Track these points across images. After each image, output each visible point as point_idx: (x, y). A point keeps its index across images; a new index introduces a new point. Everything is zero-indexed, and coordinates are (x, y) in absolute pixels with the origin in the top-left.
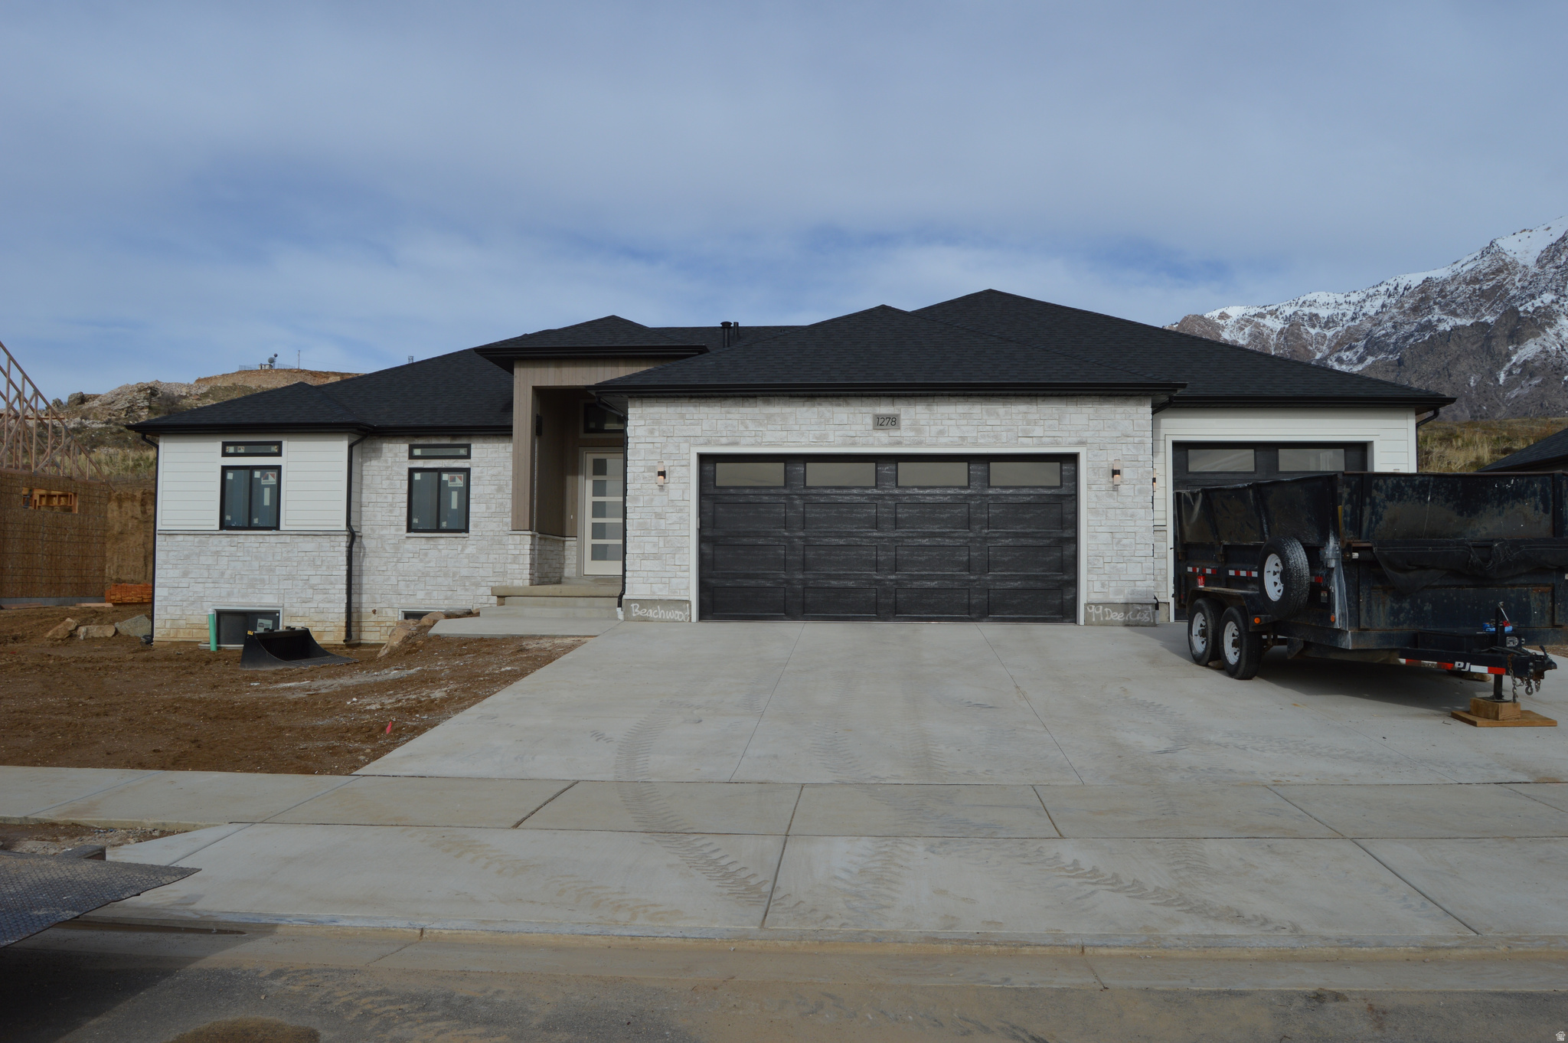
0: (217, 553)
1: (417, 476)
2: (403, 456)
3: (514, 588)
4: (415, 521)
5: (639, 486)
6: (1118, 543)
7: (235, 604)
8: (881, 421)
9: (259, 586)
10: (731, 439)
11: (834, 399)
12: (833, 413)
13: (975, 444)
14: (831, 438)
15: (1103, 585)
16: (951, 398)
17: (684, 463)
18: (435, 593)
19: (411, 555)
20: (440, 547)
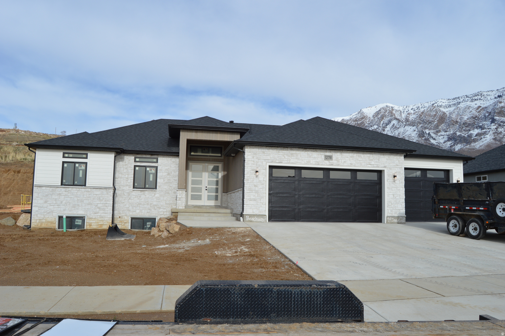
0: (60, 194)
1: (137, 168)
2: (132, 161)
3: (180, 209)
4: (136, 184)
5: (249, 176)
6: (395, 198)
7: (67, 214)
8: (327, 157)
9: (77, 207)
10: (280, 161)
11: (313, 149)
12: (312, 154)
13: (355, 166)
14: (312, 162)
15: (391, 211)
16: (348, 151)
17: (264, 168)
18: (143, 211)
19: (135, 197)
20: (146, 194)
